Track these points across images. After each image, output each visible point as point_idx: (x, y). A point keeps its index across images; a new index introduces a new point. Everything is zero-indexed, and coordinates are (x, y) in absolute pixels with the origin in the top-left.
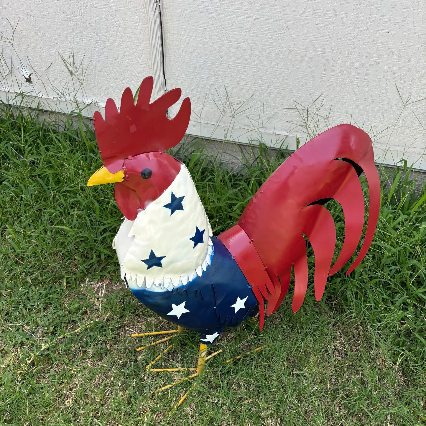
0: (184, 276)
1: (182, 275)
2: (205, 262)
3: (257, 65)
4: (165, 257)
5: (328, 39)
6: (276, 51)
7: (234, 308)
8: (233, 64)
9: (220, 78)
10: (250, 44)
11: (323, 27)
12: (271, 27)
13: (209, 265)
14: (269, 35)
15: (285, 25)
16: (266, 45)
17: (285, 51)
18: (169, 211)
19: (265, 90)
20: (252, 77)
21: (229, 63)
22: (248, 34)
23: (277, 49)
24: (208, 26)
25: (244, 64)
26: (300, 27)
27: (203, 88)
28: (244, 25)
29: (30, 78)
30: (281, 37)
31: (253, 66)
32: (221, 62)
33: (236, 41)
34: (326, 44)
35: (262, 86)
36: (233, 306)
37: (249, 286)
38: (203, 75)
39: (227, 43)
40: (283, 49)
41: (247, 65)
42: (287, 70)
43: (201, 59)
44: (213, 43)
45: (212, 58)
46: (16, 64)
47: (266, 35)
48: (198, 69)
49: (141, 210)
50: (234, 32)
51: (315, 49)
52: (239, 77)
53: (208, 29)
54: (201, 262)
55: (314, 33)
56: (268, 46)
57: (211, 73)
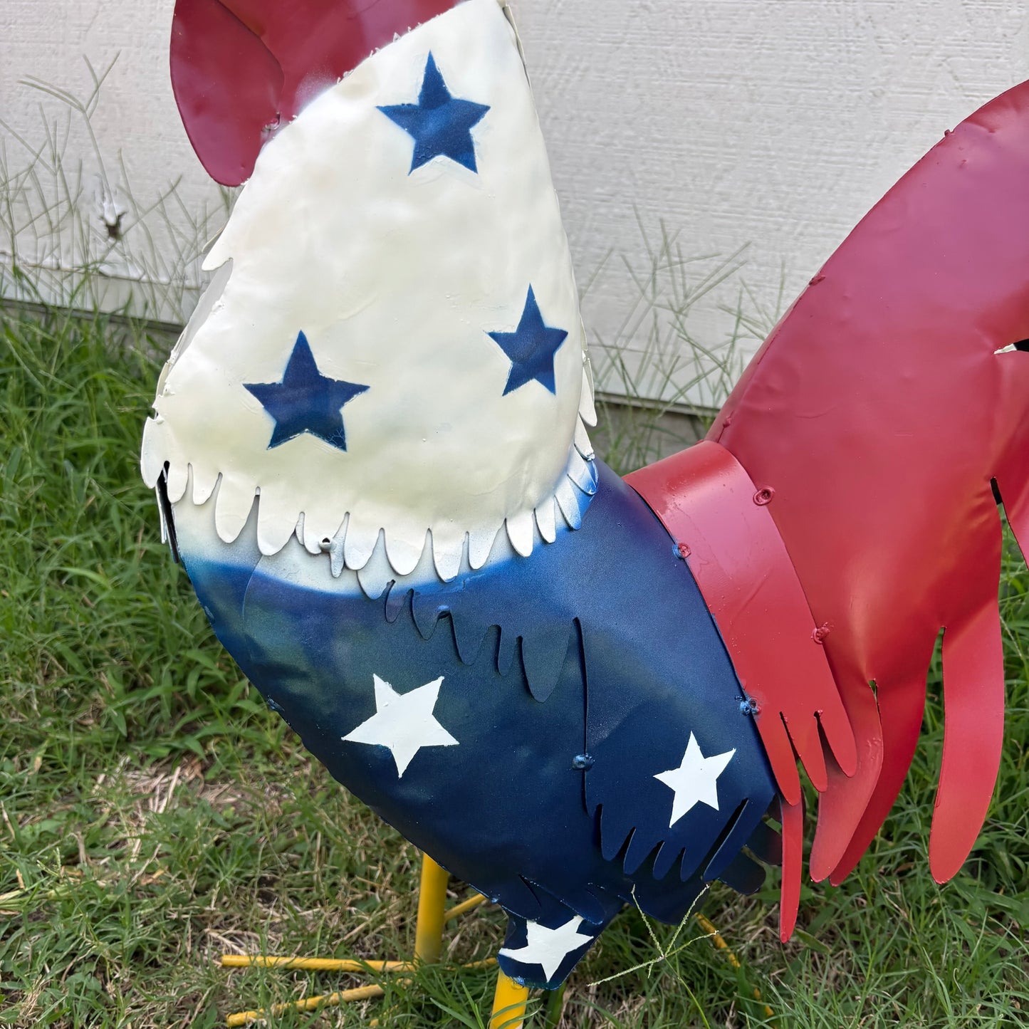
0: (445, 538)
1: (441, 526)
2: (551, 503)
3: (766, 148)
4: (363, 388)
5: (1000, 50)
6: (830, 98)
7: (669, 794)
8: (693, 147)
9: (650, 195)
10: (750, 83)
11: (986, 12)
12: (818, 23)
13: (570, 529)
14: (811, 48)
15: (861, 13)
16: (799, 81)
17: (860, 97)
18: (404, 143)
19: (786, 228)
20: (749, 185)
21: (680, 146)
22: (744, 51)
23: (835, 92)
24: (625, 34)
25: (728, 146)
26: (910, 16)
27: (597, 230)
28: (735, 23)
29: (118, 224)
30: (848, 52)
31: (754, 152)
32: (655, 144)
33: (708, 76)
34: (995, 66)
35: (780, 216)
36: (665, 777)
37: (743, 705)
38: (598, 190)
39: (678, 83)
40: (851, 91)
41: (734, 150)
42: (861, 160)
43: (598, 139)
44: (637, 86)
45: (631, 133)
46: (90, 184)
47: (800, 50)
48: (585, 171)
49: (275, 126)
50: (702, 46)
51: (957, 84)
52: (707, 188)
53: (625, 45)
54: (533, 493)
55: (956, 32)
56: (804, 85)
57: (623, 180)
